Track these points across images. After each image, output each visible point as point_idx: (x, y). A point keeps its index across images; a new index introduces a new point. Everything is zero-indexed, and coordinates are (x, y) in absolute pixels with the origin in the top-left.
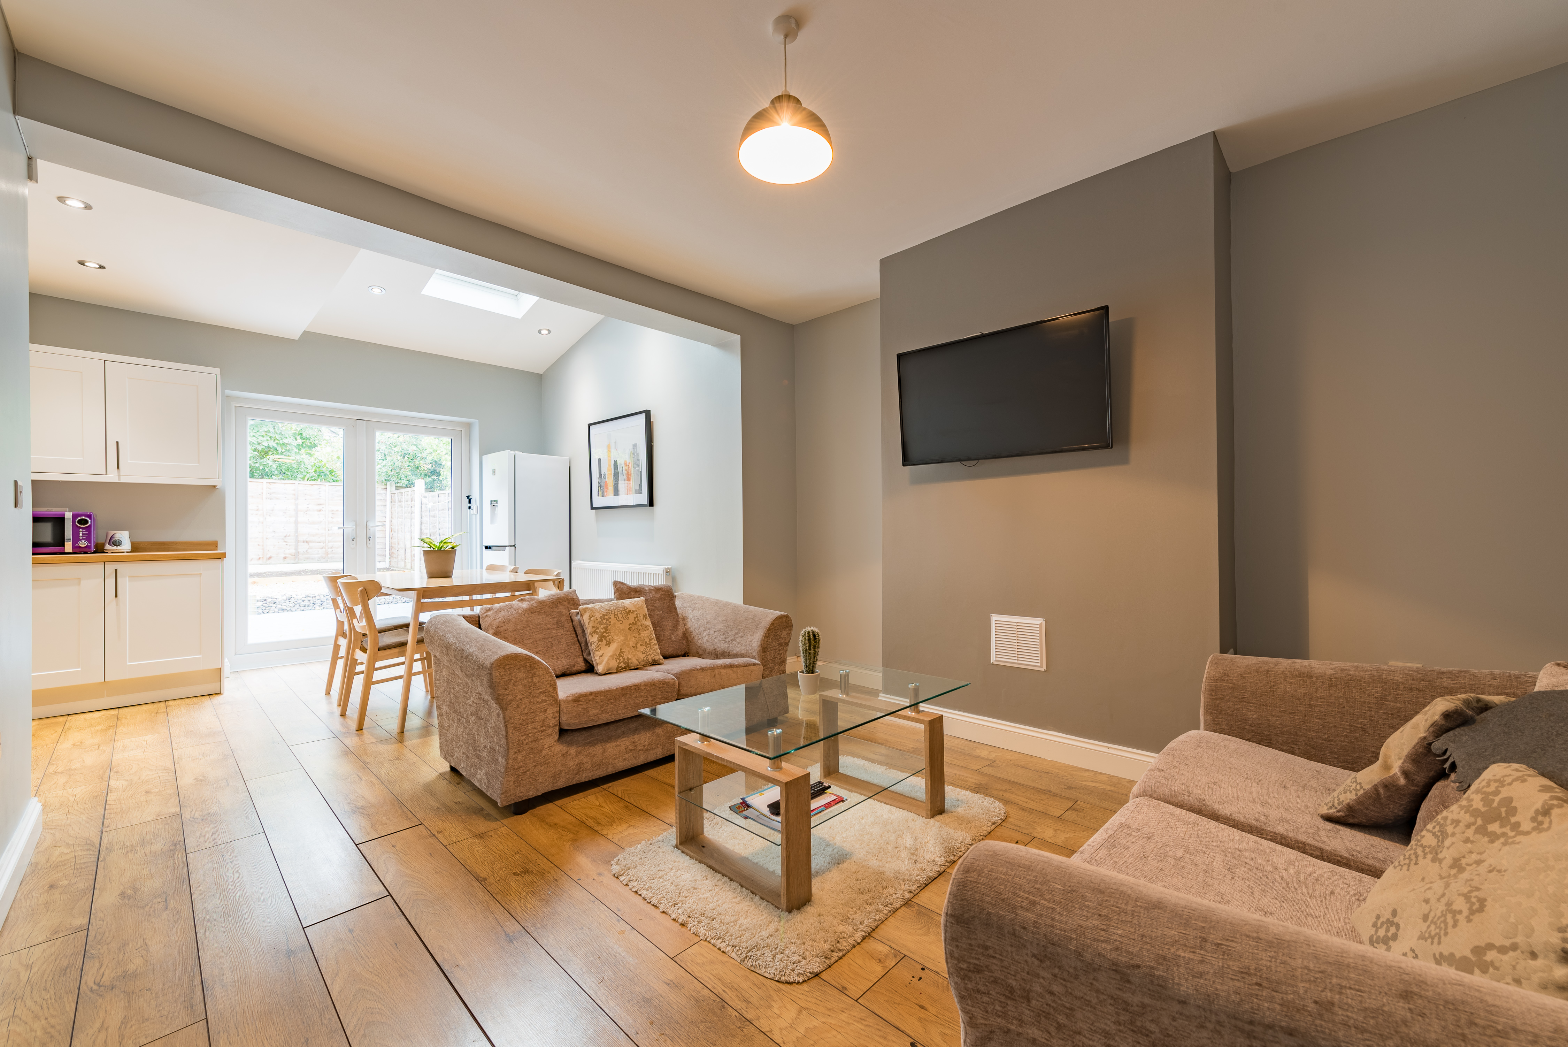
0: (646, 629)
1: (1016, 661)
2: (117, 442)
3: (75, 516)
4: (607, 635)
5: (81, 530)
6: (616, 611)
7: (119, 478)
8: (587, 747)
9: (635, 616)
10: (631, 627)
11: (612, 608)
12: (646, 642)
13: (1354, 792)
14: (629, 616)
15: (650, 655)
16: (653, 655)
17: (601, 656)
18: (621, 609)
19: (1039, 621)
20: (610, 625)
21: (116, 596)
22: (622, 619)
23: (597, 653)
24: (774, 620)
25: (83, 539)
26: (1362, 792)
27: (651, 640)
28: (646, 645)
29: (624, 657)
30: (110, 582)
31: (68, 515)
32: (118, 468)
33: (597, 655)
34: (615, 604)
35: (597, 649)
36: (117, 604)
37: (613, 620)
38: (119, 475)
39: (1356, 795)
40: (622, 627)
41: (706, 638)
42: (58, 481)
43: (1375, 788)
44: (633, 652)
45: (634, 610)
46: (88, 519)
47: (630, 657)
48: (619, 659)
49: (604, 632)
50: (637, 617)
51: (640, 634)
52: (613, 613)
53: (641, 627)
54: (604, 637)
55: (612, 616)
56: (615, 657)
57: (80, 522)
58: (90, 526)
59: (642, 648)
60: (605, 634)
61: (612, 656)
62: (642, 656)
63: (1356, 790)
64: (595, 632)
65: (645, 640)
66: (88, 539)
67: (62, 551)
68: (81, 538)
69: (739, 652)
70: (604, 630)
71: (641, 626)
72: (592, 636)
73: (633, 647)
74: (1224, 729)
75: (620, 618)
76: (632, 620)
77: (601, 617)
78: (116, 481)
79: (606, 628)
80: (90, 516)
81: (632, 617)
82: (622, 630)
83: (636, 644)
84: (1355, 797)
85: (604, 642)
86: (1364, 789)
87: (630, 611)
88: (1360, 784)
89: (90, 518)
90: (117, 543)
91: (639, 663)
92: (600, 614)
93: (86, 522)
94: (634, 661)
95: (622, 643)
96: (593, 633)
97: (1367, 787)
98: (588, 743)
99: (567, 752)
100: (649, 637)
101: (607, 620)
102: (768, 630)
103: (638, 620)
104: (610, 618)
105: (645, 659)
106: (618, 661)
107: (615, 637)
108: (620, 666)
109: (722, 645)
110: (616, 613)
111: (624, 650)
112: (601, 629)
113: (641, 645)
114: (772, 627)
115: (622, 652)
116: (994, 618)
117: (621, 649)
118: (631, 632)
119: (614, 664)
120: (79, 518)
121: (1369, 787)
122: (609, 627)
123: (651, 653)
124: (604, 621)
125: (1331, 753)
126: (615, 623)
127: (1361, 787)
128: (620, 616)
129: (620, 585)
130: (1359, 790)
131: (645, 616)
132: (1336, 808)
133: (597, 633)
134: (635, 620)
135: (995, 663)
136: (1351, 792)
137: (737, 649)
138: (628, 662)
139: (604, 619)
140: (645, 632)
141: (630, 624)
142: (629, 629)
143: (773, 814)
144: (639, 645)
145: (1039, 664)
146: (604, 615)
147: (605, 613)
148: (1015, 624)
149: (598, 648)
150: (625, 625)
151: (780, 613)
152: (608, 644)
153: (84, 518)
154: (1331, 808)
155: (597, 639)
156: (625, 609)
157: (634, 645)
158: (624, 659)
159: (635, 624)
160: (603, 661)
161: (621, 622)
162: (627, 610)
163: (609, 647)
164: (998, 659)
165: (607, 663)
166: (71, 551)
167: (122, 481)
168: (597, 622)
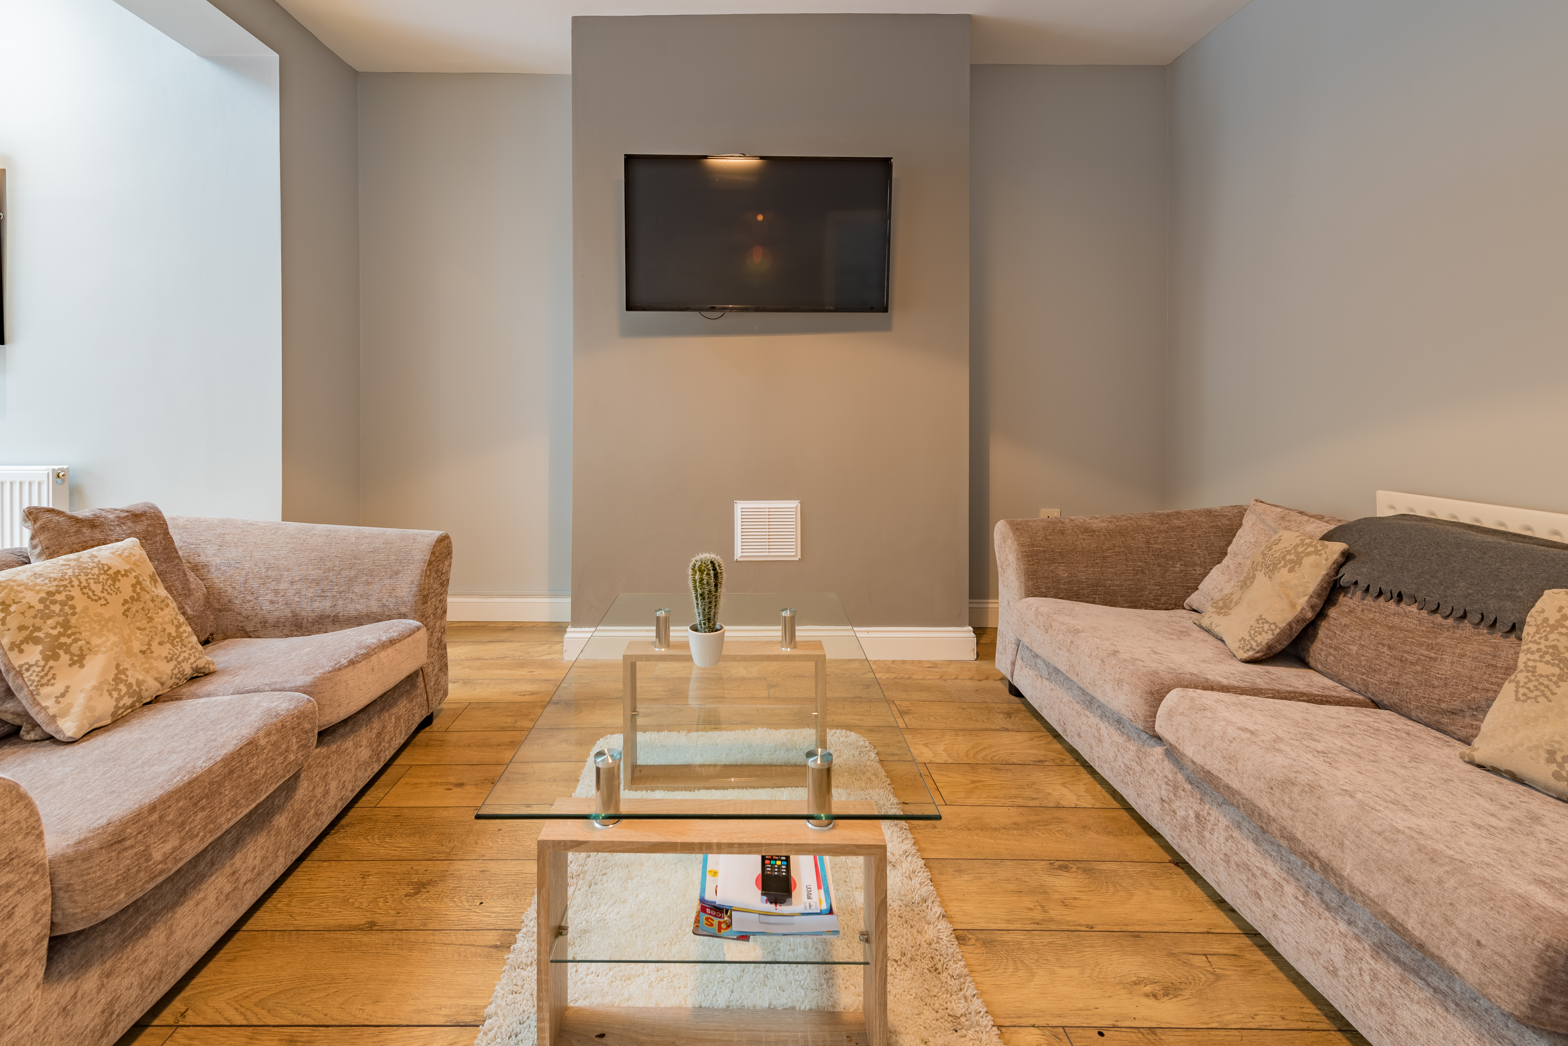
0: (163, 605)
1: (767, 554)
4: (69, 641)
6: (83, 578)
8: (129, 948)
9: (134, 581)
10: (128, 610)
11: (70, 572)
12: (170, 634)
13: (1270, 632)
14: (118, 584)
15: (186, 660)
16: (193, 659)
17: (63, 695)
18: (96, 571)
19: (793, 505)
20: (74, 614)
22: (105, 594)
23: (44, 691)
24: (435, 546)
26: (1278, 630)
27: (178, 626)
28: (171, 639)
29: (130, 680)
33: (48, 697)
34: (73, 563)
35: (44, 681)
37: (80, 602)
39: (1273, 634)
40: (107, 612)
41: (268, 597)
43: (1290, 624)
44: (142, 664)
45: (127, 567)
47: (141, 677)
48: (115, 689)
49: (60, 634)
50: (139, 583)
51: (151, 619)
52: (76, 583)
53: (151, 605)
54: (61, 646)
55: (76, 592)
56: (106, 687)
59: (165, 650)
60: (63, 640)
61: (98, 688)
62: (167, 669)
63: (1272, 630)
64: (32, 639)
65: (168, 631)
69: (365, 612)
70: (59, 629)
71: (153, 601)
72: (21, 651)
73: (143, 652)
74: (1042, 592)
75: (98, 593)
76: (127, 592)
77: (42, 601)
79: (66, 625)
81: (126, 586)
82: (110, 619)
83: (149, 644)
84: (1272, 637)
85: (65, 658)
86: (1280, 628)
87: (118, 572)
88: (1274, 623)
91: (162, 684)
92: (38, 592)
94: (152, 687)
95: (116, 649)
96: (22, 642)
97: (1282, 625)
98: (130, 937)
99: (74, 996)
100: (176, 622)
101: (63, 604)
102: (429, 565)
103: (142, 589)
104: (72, 598)
105: (176, 671)
106: (115, 694)
107: (95, 641)
108: (121, 704)
109: (316, 605)
110: (84, 584)
111: (126, 666)
112: (50, 628)
113: (161, 644)
114: (434, 558)
115: (120, 671)
116: (740, 506)
117: (118, 666)
118: (129, 620)
119: (105, 706)
121: (1284, 625)
122: (73, 620)
123: (186, 655)
124: (56, 608)
125: (1121, 596)
126: (86, 608)
127: (1277, 627)
128: (97, 588)
129: (47, 515)
130: (1275, 630)
131: (152, 577)
132: (1254, 650)
133: (36, 641)
134: (134, 591)
135: (739, 559)
136: (1266, 633)
137: (359, 607)
138: (141, 690)
139: (54, 602)
140: (161, 613)
141: (125, 602)
142: (124, 614)
143: (775, 901)
144: (155, 645)
145: (794, 554)
146: (50, 594)
147: (53, 589)
148: (767, 510)
149: (48, 678)
150: (115, 608)
151: (441, 532)
152: (78, 660)
154: (1248, 650)
155: (39, 657)
156: (105, 569)
157: (145, 648)
158: (131, 685)
159: (138, 600)
160: (70, 706)
161: (103, 602)
162: (111, 572)
163: (82, 666)
164: (744, 554)
165: (89, 708)
168: (30, 613)
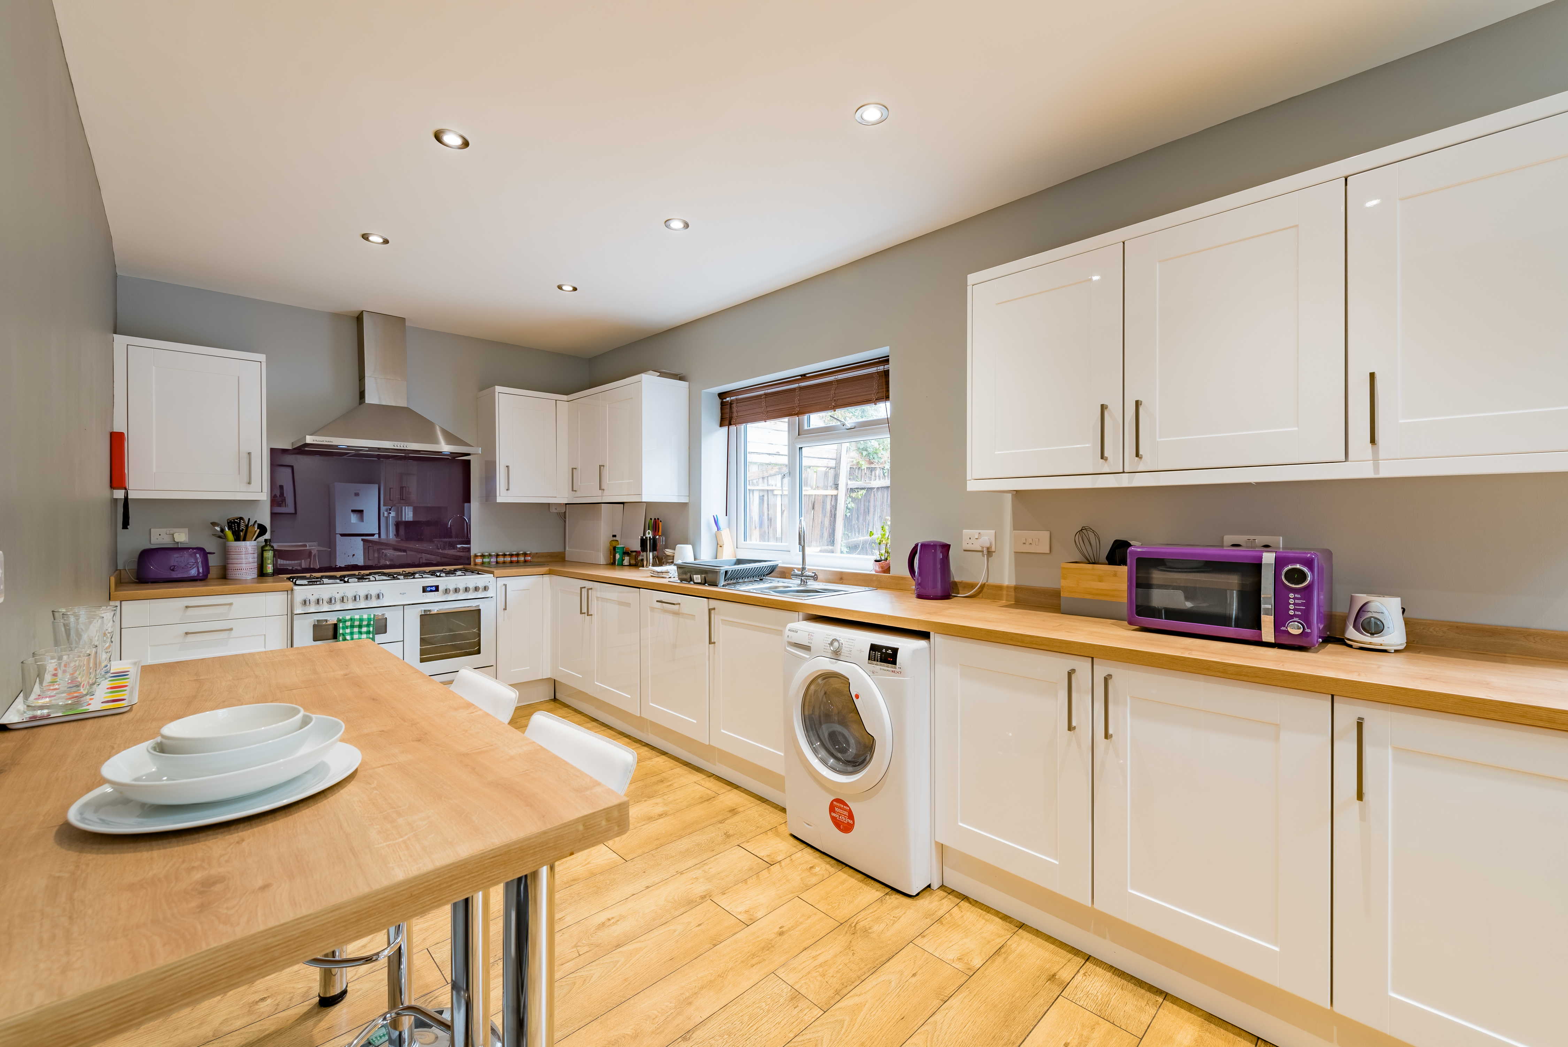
2: (1372, 376)
3: (1280, 562)
5: (1291, 595)
7: (1376, 468)
21: (1360, 796)
25: (1295, 616)
30: (1346, 749)
31: (1268, 558)
32: (1373, 440)
36: (1363, 817)
38: (1376, 460)
42: (1250, 484)
46: (1305, 569)
57: (1291, 575)
58: (1309, 587)
66: (1305, 618)
67: (1257, 639)
68: (1291, 613)
78: (1370, 474)
80: (1309, 563)
89: (1311, 567)
90: (1375, 627)
93: (1303, 577)
120: (1290, 567)
153: (1298, 566)
166: (1272, 640)
167: (1384, 473)
